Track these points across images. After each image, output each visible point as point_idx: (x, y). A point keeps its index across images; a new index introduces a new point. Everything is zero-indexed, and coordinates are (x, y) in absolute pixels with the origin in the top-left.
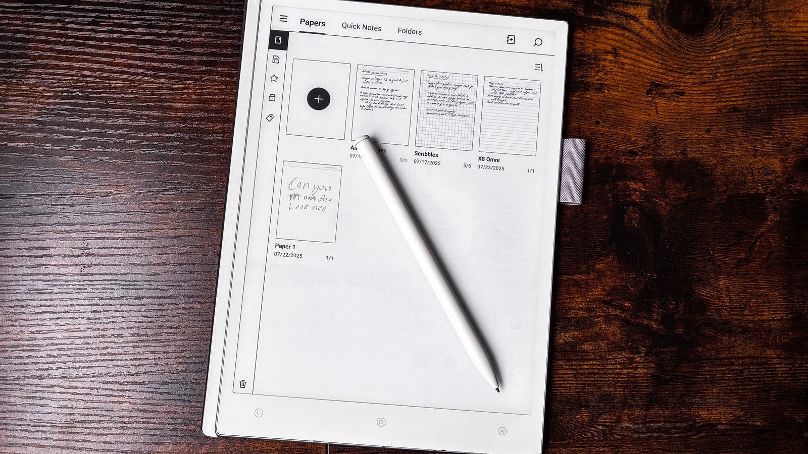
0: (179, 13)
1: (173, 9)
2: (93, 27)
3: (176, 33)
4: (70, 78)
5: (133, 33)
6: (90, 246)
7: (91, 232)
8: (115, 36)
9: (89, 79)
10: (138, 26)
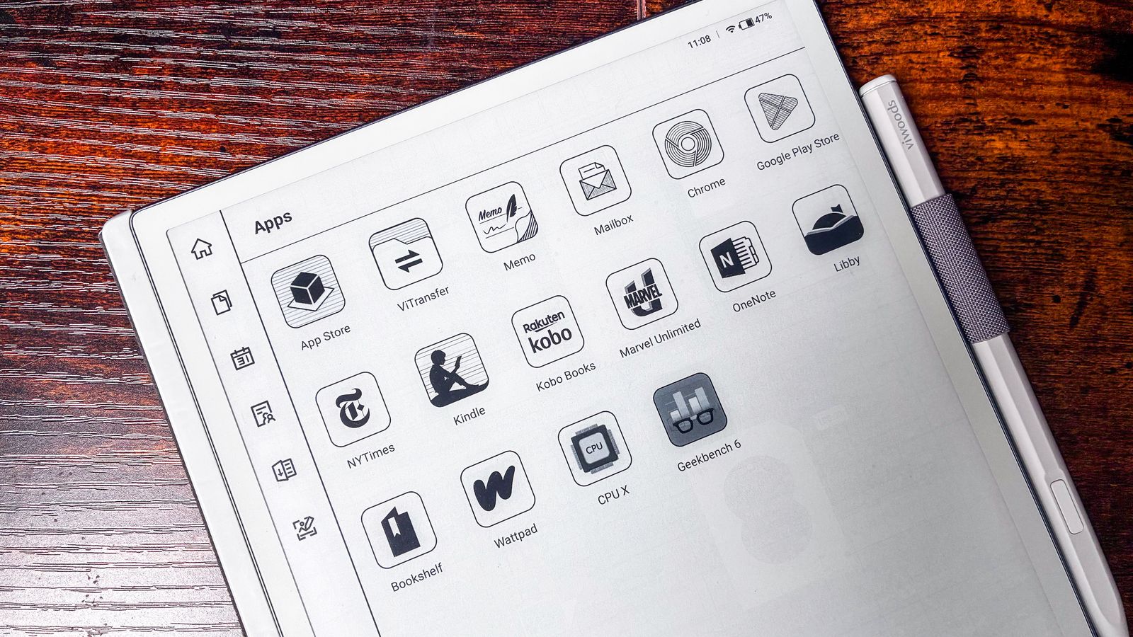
0: (310, 43)
1: (297, 33)
2: (115, 76)
3: (304, 87)
4: (62, 190)
5: (207, 89)
6: (101, 584)
7: (104, 550)
8: (166, 95)
9: (107, 193)
10: (217, 72)
